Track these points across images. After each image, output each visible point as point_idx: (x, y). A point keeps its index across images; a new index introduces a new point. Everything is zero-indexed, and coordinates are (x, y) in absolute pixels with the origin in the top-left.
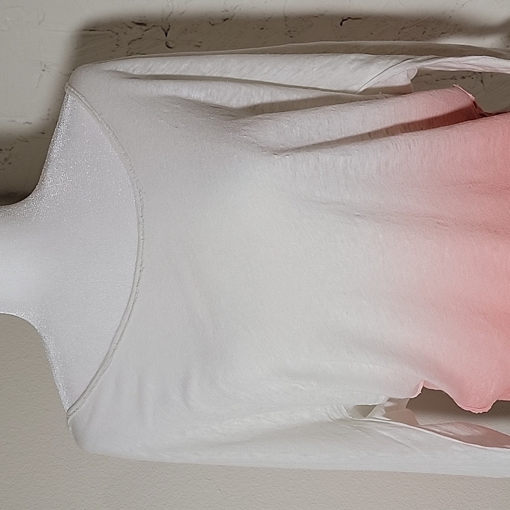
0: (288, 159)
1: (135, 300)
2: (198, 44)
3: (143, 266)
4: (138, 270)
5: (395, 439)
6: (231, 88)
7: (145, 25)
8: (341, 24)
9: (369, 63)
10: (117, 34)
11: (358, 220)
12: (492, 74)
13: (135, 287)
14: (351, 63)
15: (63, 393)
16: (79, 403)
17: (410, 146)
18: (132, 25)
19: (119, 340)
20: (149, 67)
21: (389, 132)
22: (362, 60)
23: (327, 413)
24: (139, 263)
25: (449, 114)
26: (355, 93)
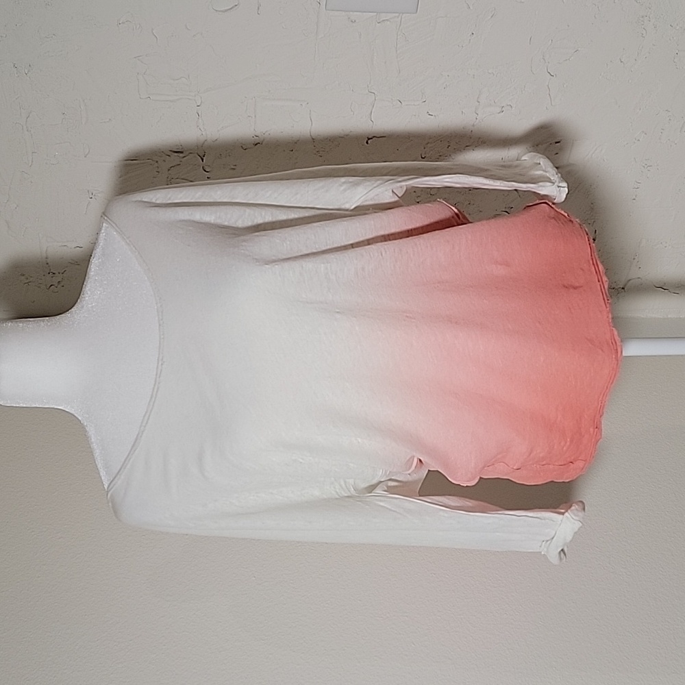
0: (277, 267)
1: (158, 388)
2: (234, 167)
3: (164, 360)
4: (160, 364)
5: (389, 507)
6: (236, 211)
7: (182, 152)
8: (367, 143)
9: (357, 184)
10: (157, 162)
11: (338, 316)
12: (470, 189)
13: (158, 379)
14: (341, 186)
15: (103, 473)
16: (116, 479)
17: (382, 255)
18: (169, 153)
19: (147, 423)
20: (169, 196)
21: (369, 242)
22: (351, 182)
23: (336, 492)
24: (161, 358)
25: (428, 225)
26: (347, 210)
